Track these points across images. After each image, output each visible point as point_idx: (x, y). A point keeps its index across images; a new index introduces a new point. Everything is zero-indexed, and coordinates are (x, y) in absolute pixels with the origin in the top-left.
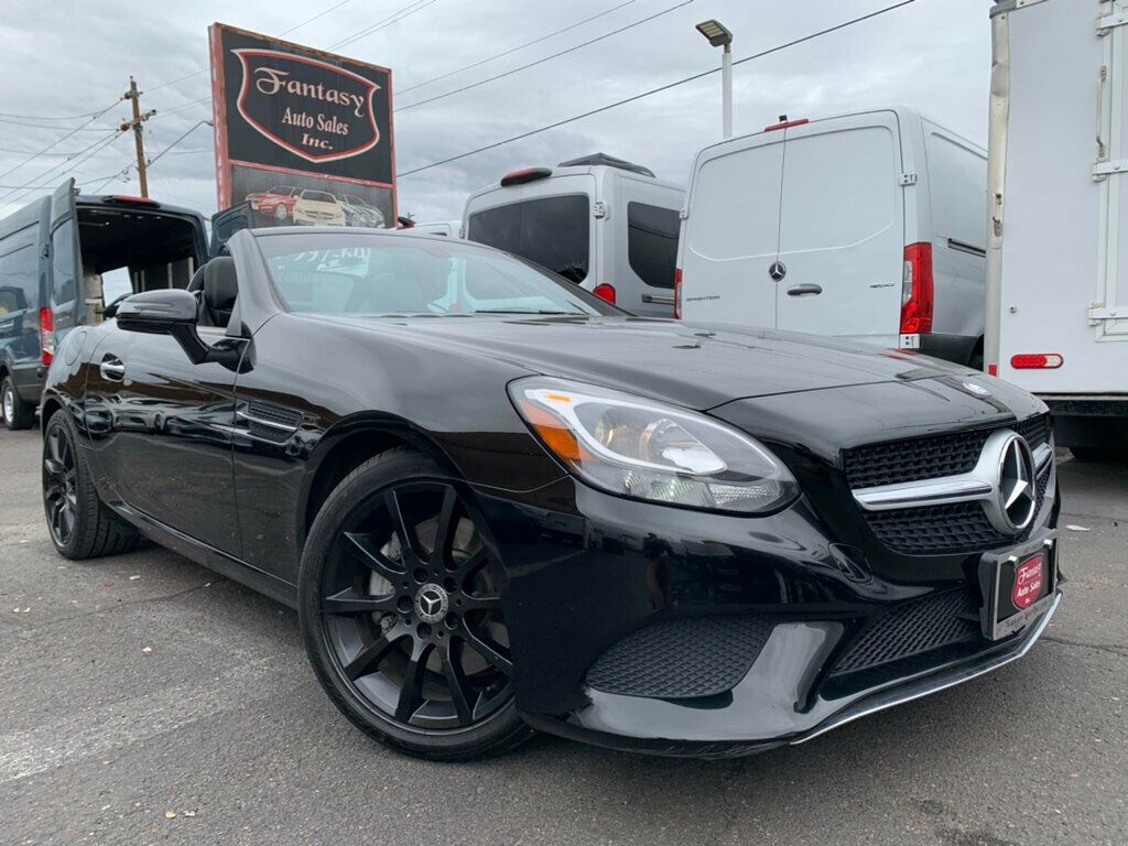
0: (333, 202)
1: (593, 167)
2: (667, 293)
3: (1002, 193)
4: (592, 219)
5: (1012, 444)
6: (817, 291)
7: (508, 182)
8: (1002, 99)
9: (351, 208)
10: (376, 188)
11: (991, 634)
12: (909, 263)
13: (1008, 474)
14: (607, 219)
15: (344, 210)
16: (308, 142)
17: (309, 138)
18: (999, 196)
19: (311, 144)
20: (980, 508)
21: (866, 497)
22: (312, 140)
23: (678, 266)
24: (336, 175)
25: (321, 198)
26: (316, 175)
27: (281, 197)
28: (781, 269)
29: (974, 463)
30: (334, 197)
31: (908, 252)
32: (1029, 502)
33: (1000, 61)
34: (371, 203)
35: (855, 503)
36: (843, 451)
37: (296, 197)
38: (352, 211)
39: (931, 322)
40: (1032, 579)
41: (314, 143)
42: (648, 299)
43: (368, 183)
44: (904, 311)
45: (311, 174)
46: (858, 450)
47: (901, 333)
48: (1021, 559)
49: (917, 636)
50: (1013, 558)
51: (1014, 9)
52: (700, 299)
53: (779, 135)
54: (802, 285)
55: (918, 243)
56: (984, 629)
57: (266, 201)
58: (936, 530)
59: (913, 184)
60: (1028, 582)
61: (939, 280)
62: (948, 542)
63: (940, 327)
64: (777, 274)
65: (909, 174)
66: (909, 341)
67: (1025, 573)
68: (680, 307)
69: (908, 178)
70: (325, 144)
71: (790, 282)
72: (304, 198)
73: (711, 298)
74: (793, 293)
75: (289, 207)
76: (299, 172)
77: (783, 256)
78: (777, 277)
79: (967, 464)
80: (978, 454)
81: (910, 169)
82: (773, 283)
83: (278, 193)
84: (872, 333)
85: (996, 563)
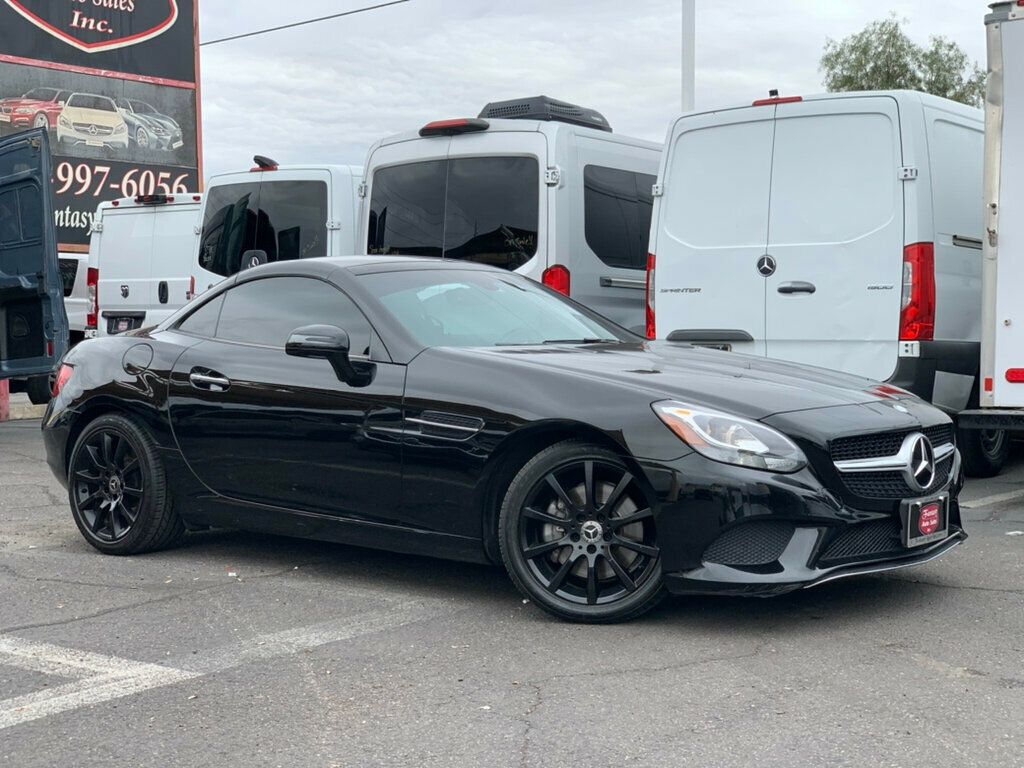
0: (113, 110)
1: (543, 123)
2: (636, 276)
3: (997, 203)
4: (542, 187)
5: (919, 440)
6: (811, 290)
7: (430, 132)
8: (997, 108)
9: (136, 119)
10: (171, 89)
11: (906, 544)
12: (909, 265)
13: (916, 457)
14: (561, 187)
15: (127, 122)
16: (80, 22)
17: (80, 17)
18: (994, 206)
19: (83, 25)
20: (901, 476)
21: (841, 465)
22: (85, 21)
23: (651, 250)
24: (116, 70)
25: (96, 104)
26: (90, 71)
27: (42, 103)
28: (770, 263)
29: (898, 451)
30: (113, 102)
31: (907, 252)
32: (930, 474)
33: (995, 69)
34: (164, 111)
35: (835, 468)
36: (828, 441)
37: (61, 103)
38: (137, 123)
39: (933, 327)
40: (932, 517)
41: (88, 24)
42: (606, 283)
43: (161, 81)
44: (903, 314)
45: (82, 69)
46: (836, 441)
47: (900, 340)
48: (923, 504)
49: (866, 543)
50: (918, 503)
51: (1007, 20)
52: (678, 291)
53: (768, 111)
54: (794, 282)
55: (918, 243)
56: (903, 542)
57: (21, 110)
58: (876, 485)
59: (913, 179)
60: (929, 519)
61: (941, 281)
62: (883, 492)
63: (941, 334)
64: (766, 267)
65: (909, 168)
66: (909, 348)
67: (926, 513)
68: (653, 299)
69: (908, 173)
70: (103, 26)
71: (779, 278)
72: (71, 105)
73: (691, 290)
74: (784, 291)
75: (52, 117)
76: (67, 67)
77: (775, 249)
78: (766, 272)
79: (894, 451)
80: (900, 446)
81: (910, 164)
82: (761, 278)
83: (37, 99)
84: (870, 338)
85: (908, 505)
